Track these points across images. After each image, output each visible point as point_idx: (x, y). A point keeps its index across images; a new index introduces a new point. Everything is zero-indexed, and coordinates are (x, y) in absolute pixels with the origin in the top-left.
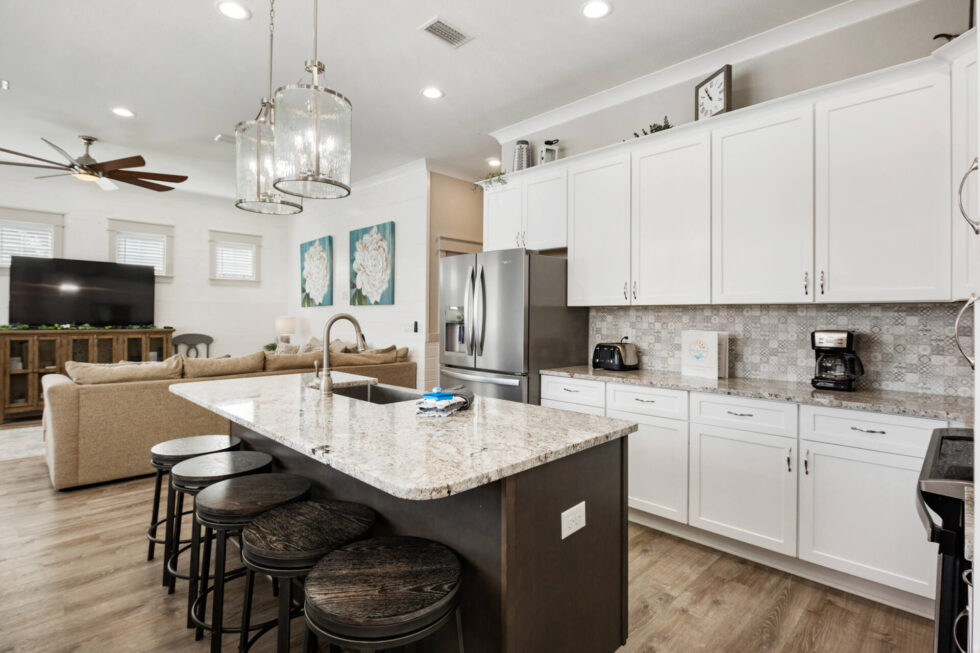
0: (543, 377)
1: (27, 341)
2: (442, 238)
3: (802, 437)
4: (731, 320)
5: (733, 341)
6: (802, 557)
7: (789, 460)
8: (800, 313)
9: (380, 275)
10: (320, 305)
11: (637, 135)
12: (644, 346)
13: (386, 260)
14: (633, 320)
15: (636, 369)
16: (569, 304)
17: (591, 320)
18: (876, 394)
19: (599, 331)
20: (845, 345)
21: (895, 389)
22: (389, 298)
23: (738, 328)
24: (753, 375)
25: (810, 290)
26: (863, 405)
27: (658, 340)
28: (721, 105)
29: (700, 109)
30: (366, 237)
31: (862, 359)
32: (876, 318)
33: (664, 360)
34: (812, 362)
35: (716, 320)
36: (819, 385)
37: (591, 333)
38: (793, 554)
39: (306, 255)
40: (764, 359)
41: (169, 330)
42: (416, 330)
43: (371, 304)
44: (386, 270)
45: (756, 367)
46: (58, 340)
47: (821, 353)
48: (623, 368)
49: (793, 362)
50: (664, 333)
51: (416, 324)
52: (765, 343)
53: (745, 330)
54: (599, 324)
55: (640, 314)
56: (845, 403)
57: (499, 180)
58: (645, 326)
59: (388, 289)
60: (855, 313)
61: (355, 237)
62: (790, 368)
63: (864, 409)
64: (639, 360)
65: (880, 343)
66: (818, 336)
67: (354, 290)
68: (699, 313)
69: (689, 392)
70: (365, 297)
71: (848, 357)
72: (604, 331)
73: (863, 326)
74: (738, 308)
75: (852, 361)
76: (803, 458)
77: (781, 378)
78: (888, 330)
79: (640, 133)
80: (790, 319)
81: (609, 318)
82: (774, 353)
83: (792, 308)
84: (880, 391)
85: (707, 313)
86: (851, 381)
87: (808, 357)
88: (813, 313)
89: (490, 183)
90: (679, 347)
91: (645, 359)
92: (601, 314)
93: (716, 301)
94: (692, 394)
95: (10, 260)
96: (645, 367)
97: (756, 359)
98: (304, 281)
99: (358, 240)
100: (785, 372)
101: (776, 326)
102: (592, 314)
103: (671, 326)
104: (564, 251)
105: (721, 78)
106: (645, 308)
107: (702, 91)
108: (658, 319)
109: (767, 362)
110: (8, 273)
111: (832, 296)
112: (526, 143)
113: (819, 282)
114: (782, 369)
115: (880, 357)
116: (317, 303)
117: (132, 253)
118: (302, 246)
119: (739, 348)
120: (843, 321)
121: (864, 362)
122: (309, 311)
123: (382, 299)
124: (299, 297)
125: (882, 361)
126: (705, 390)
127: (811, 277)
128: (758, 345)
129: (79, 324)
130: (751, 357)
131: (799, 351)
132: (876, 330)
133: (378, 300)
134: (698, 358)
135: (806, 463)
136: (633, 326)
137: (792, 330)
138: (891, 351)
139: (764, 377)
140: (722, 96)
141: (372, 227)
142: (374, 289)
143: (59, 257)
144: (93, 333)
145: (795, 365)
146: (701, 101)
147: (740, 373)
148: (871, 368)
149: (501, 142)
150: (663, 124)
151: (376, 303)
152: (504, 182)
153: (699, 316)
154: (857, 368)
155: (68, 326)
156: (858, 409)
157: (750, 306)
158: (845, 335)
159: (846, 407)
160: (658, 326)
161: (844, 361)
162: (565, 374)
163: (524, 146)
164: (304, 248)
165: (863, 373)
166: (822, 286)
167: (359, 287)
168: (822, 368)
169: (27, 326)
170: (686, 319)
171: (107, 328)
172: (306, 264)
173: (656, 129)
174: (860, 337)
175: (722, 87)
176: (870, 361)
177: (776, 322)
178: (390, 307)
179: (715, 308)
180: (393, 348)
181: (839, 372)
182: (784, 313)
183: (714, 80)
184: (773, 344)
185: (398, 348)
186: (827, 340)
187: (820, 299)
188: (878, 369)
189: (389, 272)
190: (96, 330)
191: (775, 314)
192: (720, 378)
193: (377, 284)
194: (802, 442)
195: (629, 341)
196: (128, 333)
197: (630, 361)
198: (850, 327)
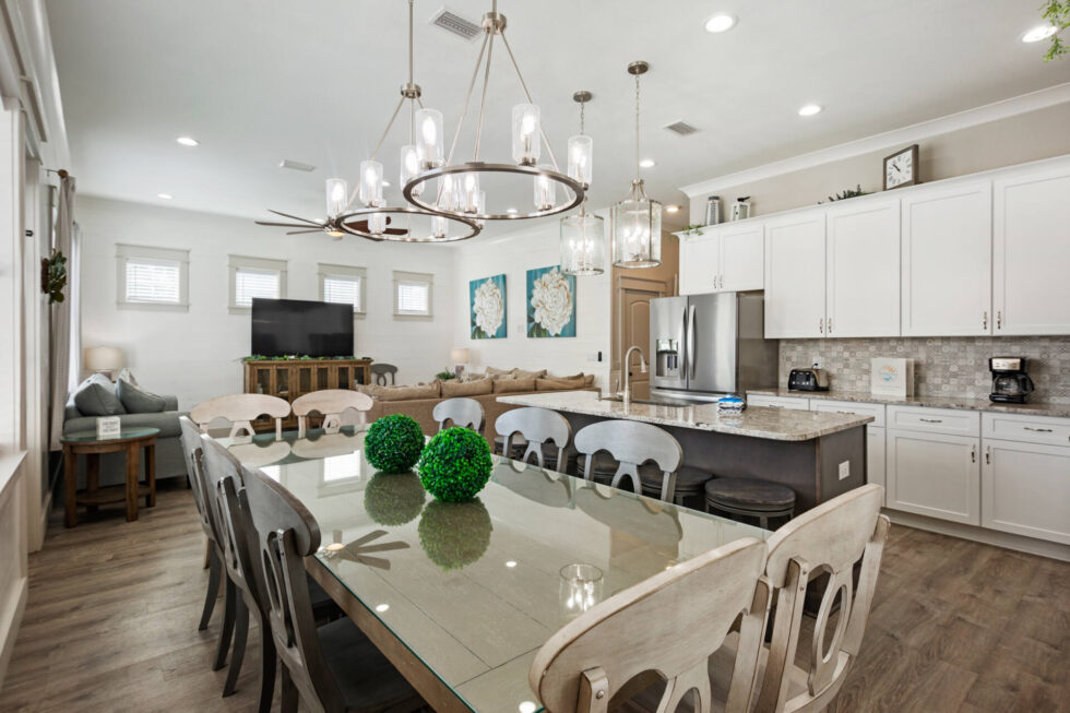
0: (749, 397)
1: (268, 370)
2: (623, 277)
3: (984, 435)
4: (915, 349)
5: (917, 366)
6: (985, 525)
7: (973, 454)
8: (977, 344)
9: (560, 310)
10: (493, 337)
11: (832, 200)
12: (833, 371)
13: (568, 297)
14: (823, 349)
15: (826, 390)
16: (767, 337)
17: (781, 350)
18: (1044, 406)
19: (789, 359)
20: (1018, 368)
21: (1062, 402)
22: (570, 331)
23: (922, 356)
24: (935, 393)
25: (988, 326)
26: (1033, 411)
27: (846, 366)
28: (909, 177)
29: (888, 177)
30: (546, 277)
31: (1033, 379)
32: (1045, 347)
33: (853, 382)
34: (990, 383)
35: (901, 349)
36: (996, 400)
37: (781, 360)
38: (976, 523)
39: (477, 292)
40: (946, 381)
41: (367, 361)
42: (600, 359)
43: (550, 336)
44: (567, 306)
45: (938, 387)
46: (290, 368)
47: (997, 374)
48: (817, 389)
49: (971, 383)
50: (852, 360)
51: (600, 354)
52: (946, 368)
53: (928, 357)
54: (788, 353)
55: (829, 344)
56: (1019, 410)
57: (696, 232)
58: (834, 354)
59: (569, 323)
60: (1027, 343)
61: (532, 276)
62: (968, 388)
63: (1035, 414)
64: (829, 384)
65: (1049, 367)
66: (995, 362)
67: (532, 324)
68: (885, 343)
69: (886, 405)
70: (545, 330)
71: (1020, 377)
72: (794, 359)
73: (1033, 354)
74: (922, 340)
75: (1024, 381)
76: (985, 452)
77: (962, 396)
78: (1055, 356)
79: (835, 198)
80: (969, 349)
81: (799, 348)
82: (955, 375)
83: (971, 339)
84: (1048, 404)
85: (893, 344)
86: (1023, 396)
87: (985, 378)
88: (989, 344)
89: (688, 234)
90: (868, 372)
91: (835, 382)
92: (790, 345)
93: (904, 334)
94: (888, 407)
95: (251, 301)
96: (834, 388)
97: (938, 381)
98: (474, 316)
99: (536, 278)
100: (964, 391)
101: (956, 354)
102: (782, 344)
103: (859, 354)
104: (761, 292)
105: (909, 154)
106: (835, 340)
107: (890, 163)
108: (846, 349)
109: (948, 383)
110: (250, 312)
111: (1007, 330)
112: (717, 198)
113: (996, 320)
114: (962, 388)
115: (1048, 378)
116: (490, 335)
117: (339, 292)
118: (471, 283)
119: (923, 371)
120: (1016, 349)
121: (1034, 382)
122: (479, 343)
123: (562, 332)
124: (468, 330)
125: (1050, 380)
126: (900, 403)
127: (989, 316)
128: (940, 369)
129: (301, 355)
130: (933, 378)
131: (977, 374)
132: (1045, 356)
133: (559, 333)
134: (887, 379)
135: (987, 456)
136: (822, 354)
137: (970, 357)
138: (1057, 372)
139: (945, 395)
140: (910, 169)
141: (552, 268)
142: (554, 323)
143: (284, 298)
144: (314, 364)
145: (974, 385)
146: (888, 171)
147: (923, 392)
148: (1039, 387)
149: (689, 196)
150: (855, 190)
151: (557, 335)
152: (701, 234)
153: (885, 346)
154: (1028, 386)
155: (293, 357)
156: (1030, 414)
157: (933, 339)
158: (1018, 361)
159: (1020, 413)
160: (846, 354)
161: (1017, 381)
162: (771, 393)
163: (716, 201)
164: (474, 286)
165: (1033, 389)
166: (999, 322)
167: (537, 320)
168: (998, 387)
169: (264, 357)
170: (872, 348)
171: (321, 358)
172: (476, 300)
173: (850, 195)
174: (1031, 362)
175: (910, 162)
176: (1039, 381)
177: (956, 350)
178: (573, 339)
179: (900, 339)
180: (582, 375)
181: (1013, 388)
182: (963, 343)
183: (902, 156)
184: (954, 369)
185: (585, 375)
186: (1001, 364)
187: (997, 333)
188: (1048, 386)
189: (571, 307)
190: (315, 360)
191: (955, 344)
192: (907, 396)
193: (557, 318)
194: (984, 441)
195: (819, 367)
196: (337, 363)
197: (822, 383)
198: (1022, 355)
